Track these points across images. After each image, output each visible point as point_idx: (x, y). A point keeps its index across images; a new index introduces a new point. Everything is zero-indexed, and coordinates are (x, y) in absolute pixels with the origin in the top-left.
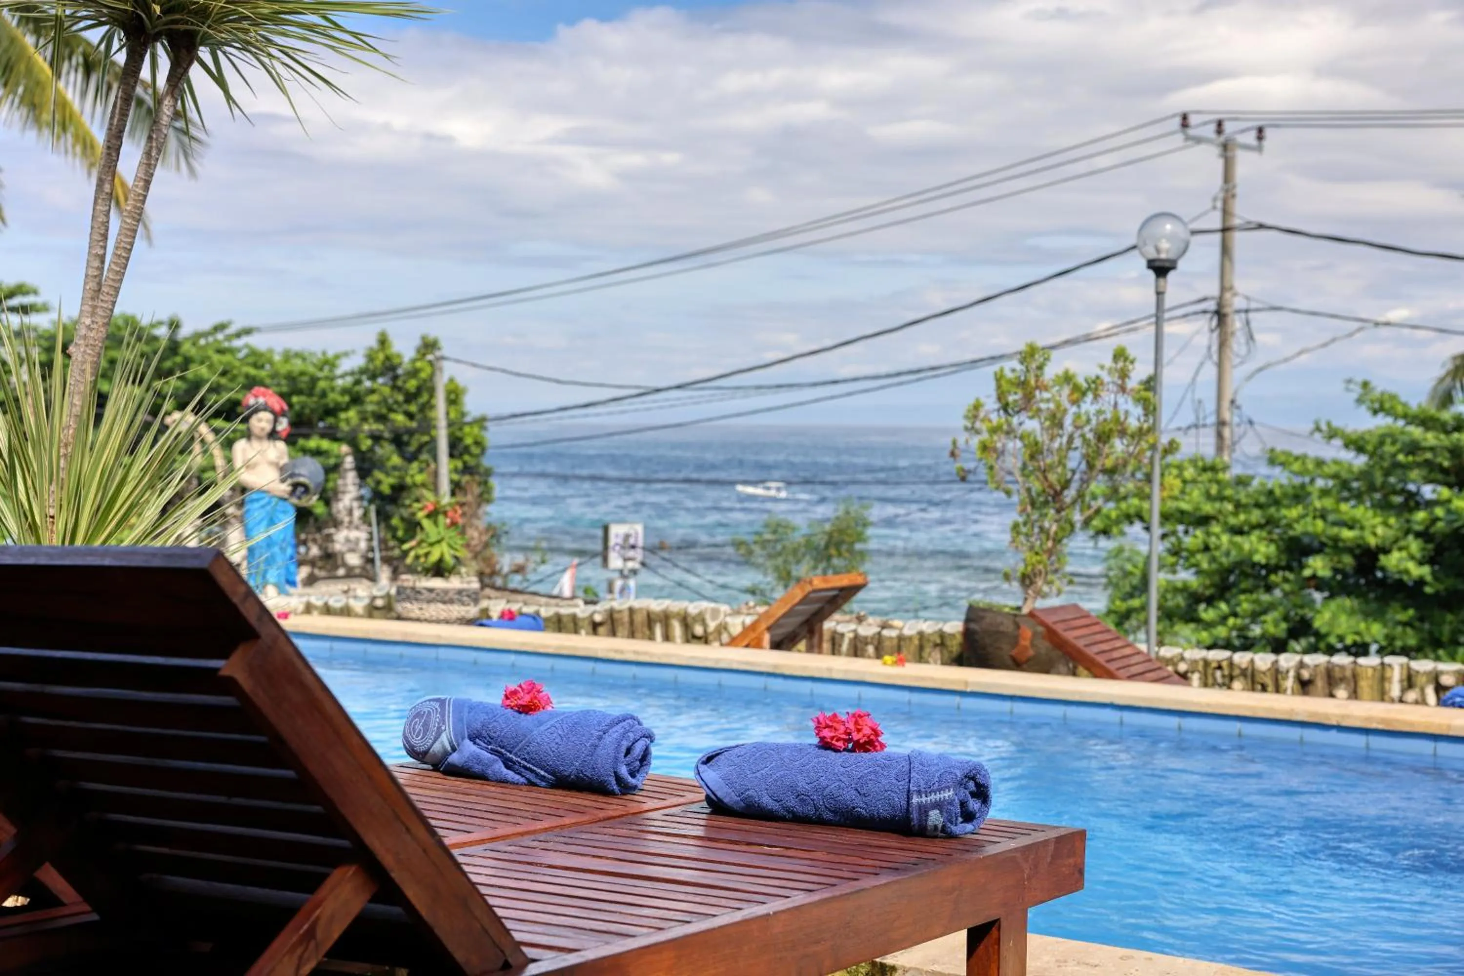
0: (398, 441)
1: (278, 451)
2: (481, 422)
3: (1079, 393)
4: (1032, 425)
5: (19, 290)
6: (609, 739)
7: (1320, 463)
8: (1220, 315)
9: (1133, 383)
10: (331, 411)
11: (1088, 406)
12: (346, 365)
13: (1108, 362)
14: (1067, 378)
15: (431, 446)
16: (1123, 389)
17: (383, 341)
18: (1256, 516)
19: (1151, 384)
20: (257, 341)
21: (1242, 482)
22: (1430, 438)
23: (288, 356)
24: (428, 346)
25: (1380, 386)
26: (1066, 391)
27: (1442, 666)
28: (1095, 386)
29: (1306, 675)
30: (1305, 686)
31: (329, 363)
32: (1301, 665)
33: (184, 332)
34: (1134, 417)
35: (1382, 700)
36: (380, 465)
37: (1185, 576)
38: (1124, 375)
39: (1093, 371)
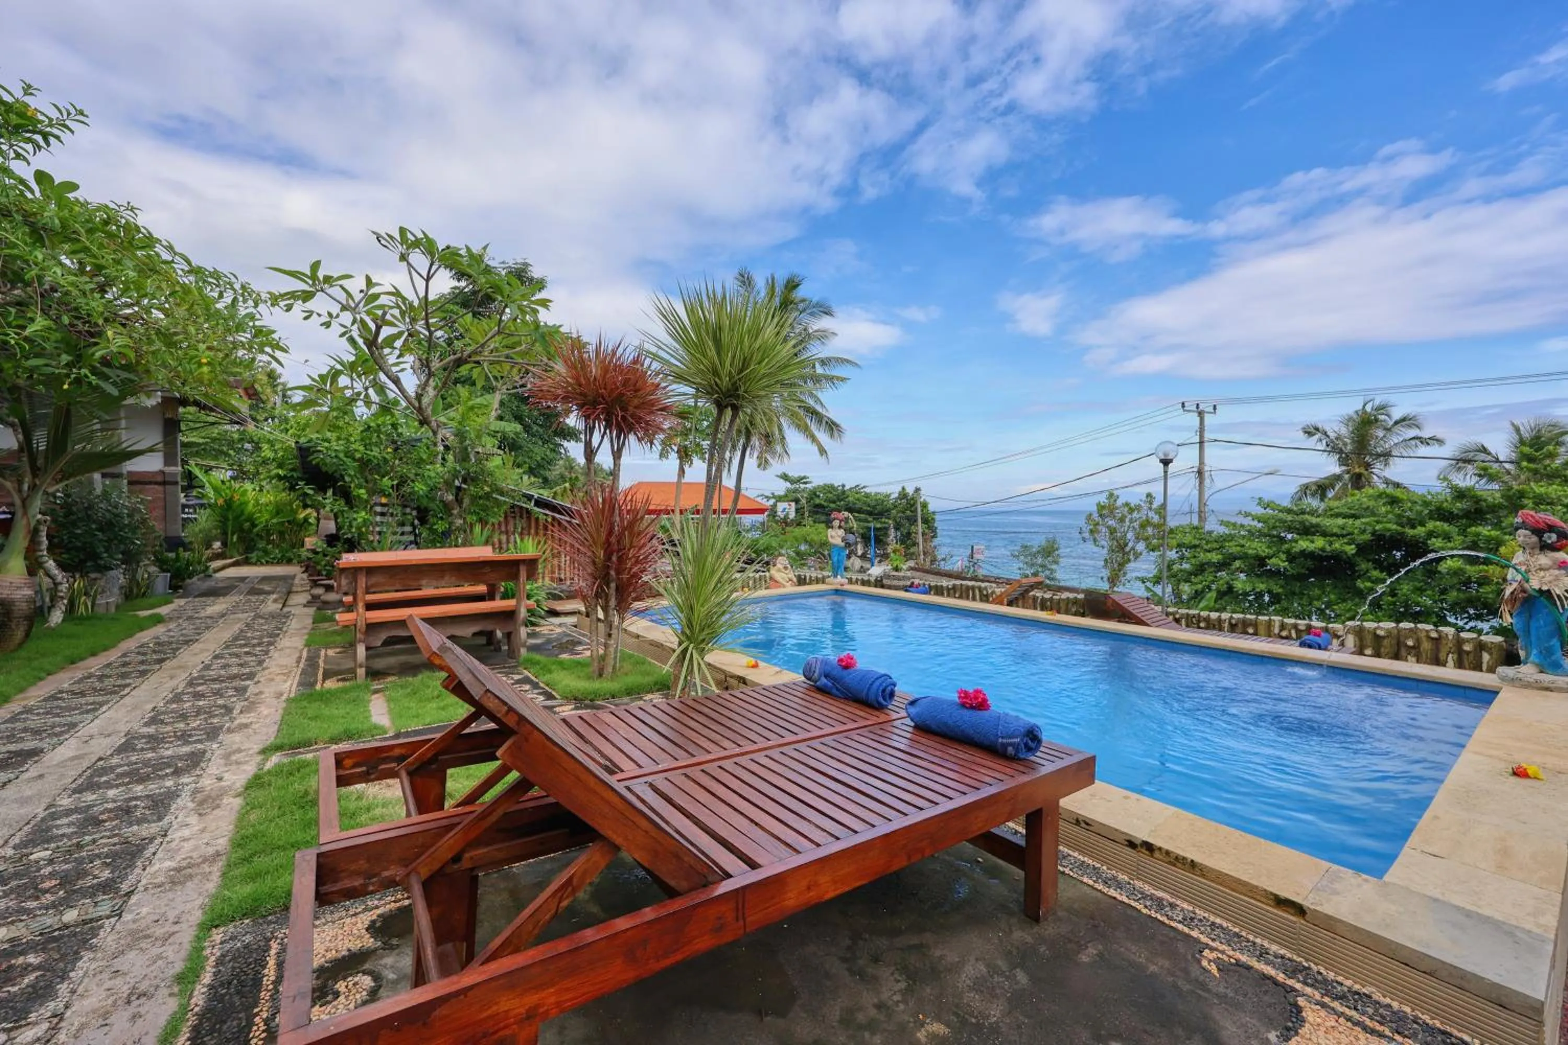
0: (908, 518)
1: (841, 532)
2: (934, 513)
3: (1131, 510)
4: (1112, 523)
5: (804, 477)
6: (877, 683)
7: (1242, 526)
8: (1200, 473)
9: (1154, 506)
10: (888, 510)
11: (1135, 515)
12: (893, 496)
13: (1144, 498)
14: (1127, 504)
15: (916, 521)
16: (1150, 509)
17: (903, 489)
18: (1215, 545)
19: (1164, 506)
20: (867, 490)
21: (1210, 532)
22: (1290, 518)
23: (876, 494)
24: (917, 490)
25: (1266, 499)
26: (1126, 509)
27: (1299, 622)
28: (1138, 508)
29: (1233, 622)
30: (1233, 628)
31: (889, 496)
32: (1231, 618)
33: (847, 488)
34: (1156, 519)
35: (1270, 636)
36: (902, 525)
37: (1186, 566)
38: (1151, 503)
39: (1138, 502)
